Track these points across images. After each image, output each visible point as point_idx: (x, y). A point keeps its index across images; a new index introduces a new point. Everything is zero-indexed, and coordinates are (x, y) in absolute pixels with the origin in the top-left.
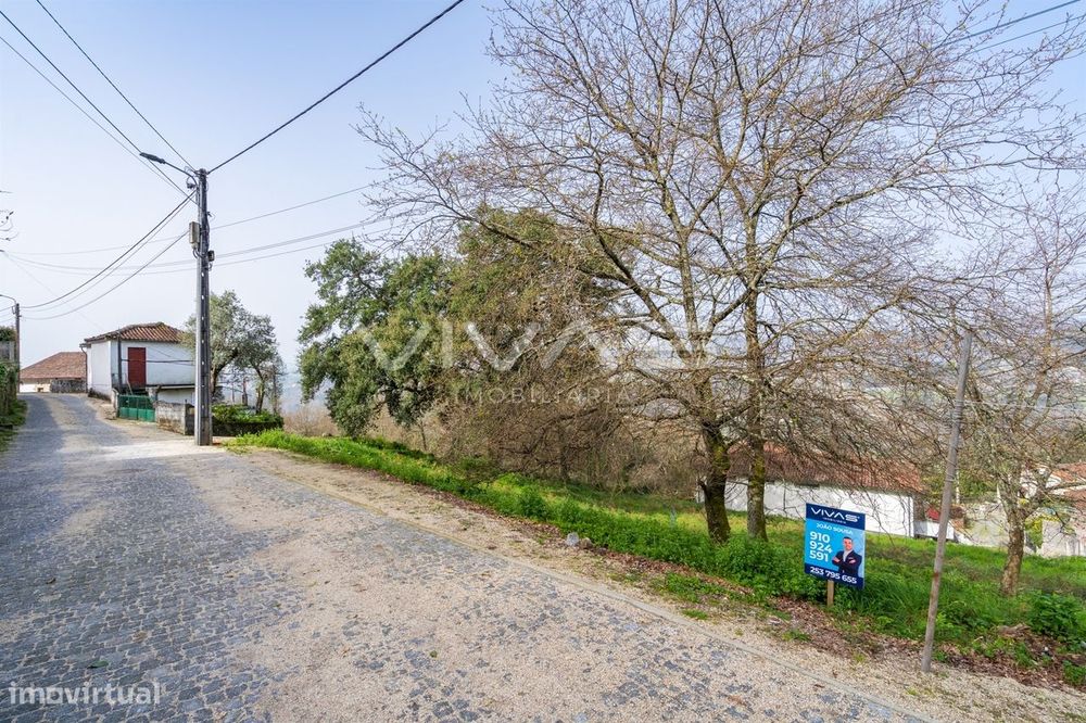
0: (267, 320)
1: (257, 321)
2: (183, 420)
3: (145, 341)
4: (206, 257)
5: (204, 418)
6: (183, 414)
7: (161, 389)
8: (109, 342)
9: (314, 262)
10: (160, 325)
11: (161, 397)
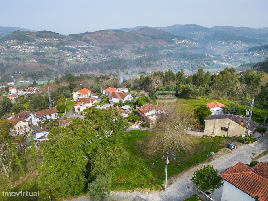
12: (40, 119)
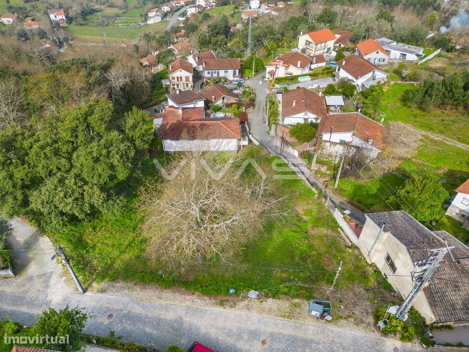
12: (209, 73)
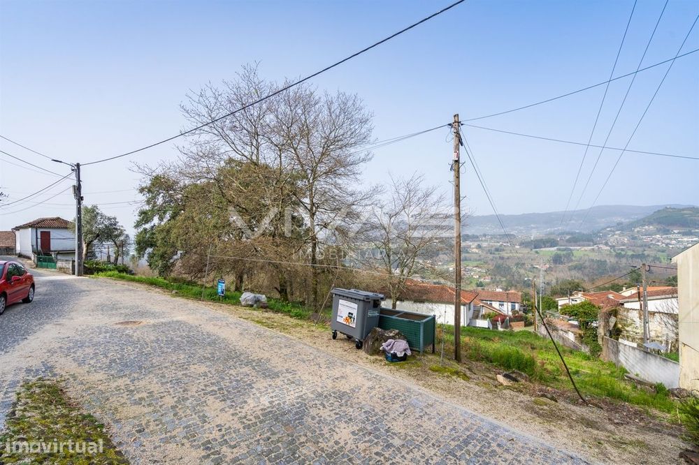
0: (115, 219)
1: (109, 219)
2: (71, 268)
3: (50, 228)
4: (80, 199)
5: (79, 265)
6: (71, 265)
7: (59, 253)
8: (30, 229)
9: (144, 185)
10: (59, 218)
11: (59, 257)
